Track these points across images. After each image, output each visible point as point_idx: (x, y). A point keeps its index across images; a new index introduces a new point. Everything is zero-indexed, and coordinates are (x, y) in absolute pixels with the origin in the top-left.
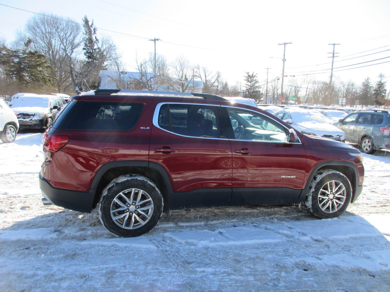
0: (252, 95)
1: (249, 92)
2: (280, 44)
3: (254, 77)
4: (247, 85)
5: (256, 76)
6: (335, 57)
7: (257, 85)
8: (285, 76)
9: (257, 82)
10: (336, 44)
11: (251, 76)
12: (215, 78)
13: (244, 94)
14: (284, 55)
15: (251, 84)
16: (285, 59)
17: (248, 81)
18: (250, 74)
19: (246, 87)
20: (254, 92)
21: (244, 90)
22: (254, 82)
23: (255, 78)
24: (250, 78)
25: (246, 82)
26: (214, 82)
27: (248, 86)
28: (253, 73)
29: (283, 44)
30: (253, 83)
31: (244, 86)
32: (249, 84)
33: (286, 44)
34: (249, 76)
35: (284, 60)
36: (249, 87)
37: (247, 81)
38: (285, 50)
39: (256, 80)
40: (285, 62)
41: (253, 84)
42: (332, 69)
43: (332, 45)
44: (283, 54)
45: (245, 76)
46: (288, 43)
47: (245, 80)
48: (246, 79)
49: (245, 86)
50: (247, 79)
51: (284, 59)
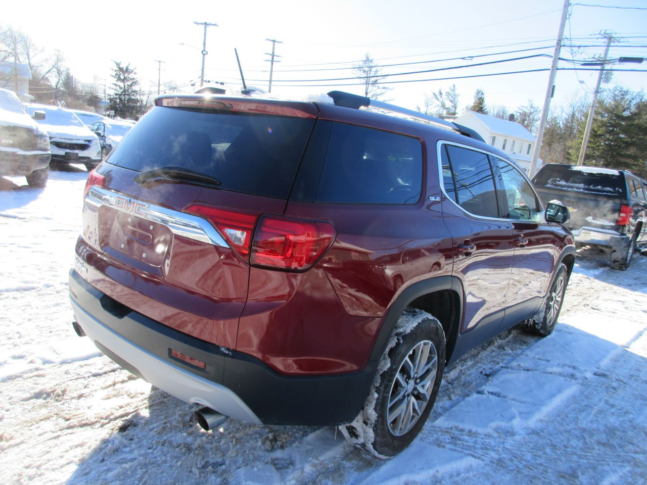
0: (127, 105)
1: (120, 99)
2: (196, 23)
3: (130, 73)
4: (116, 85)
5: (134, 71)
6: (275, 61)
7: (135, 88)
8: (205, 81)
9: (135, 83)
10: (277, 42)
11: (125, 69)
12: (52, 62)
13: (110, 102)
14: (204, 44)
15: (124, 86)
16: (206, 50)
17: (119, 79)
18: (123, 66)
19: (116, 90)
20: (130, 100)
21: (110, 95)
22: (131, 82)
23: (132, 76)
24: (123, 73)
25: (114, 80)
26: (49, 71)
27: (119, 89)
28: (129, 65)
29: (202, 24)
30: (129, 83)
31: (110, 88)
32: (122, 85)
33: (208, 25)
34: (121, 69)
35: (204, 53)
36: (121, 91)
37: (116, 79)
38: (205, 34)
39: (133, 79)
40: (206, 56)
41: (128, 85)
42: (271, 81)
43: (270, 42)
44: (203, 42)
45: (113, 70)
46: (210, 24)
47: (112, 76)
48: (114, 74)
49: (114, 87)
50: (117, 74)
51: (204, 50)
